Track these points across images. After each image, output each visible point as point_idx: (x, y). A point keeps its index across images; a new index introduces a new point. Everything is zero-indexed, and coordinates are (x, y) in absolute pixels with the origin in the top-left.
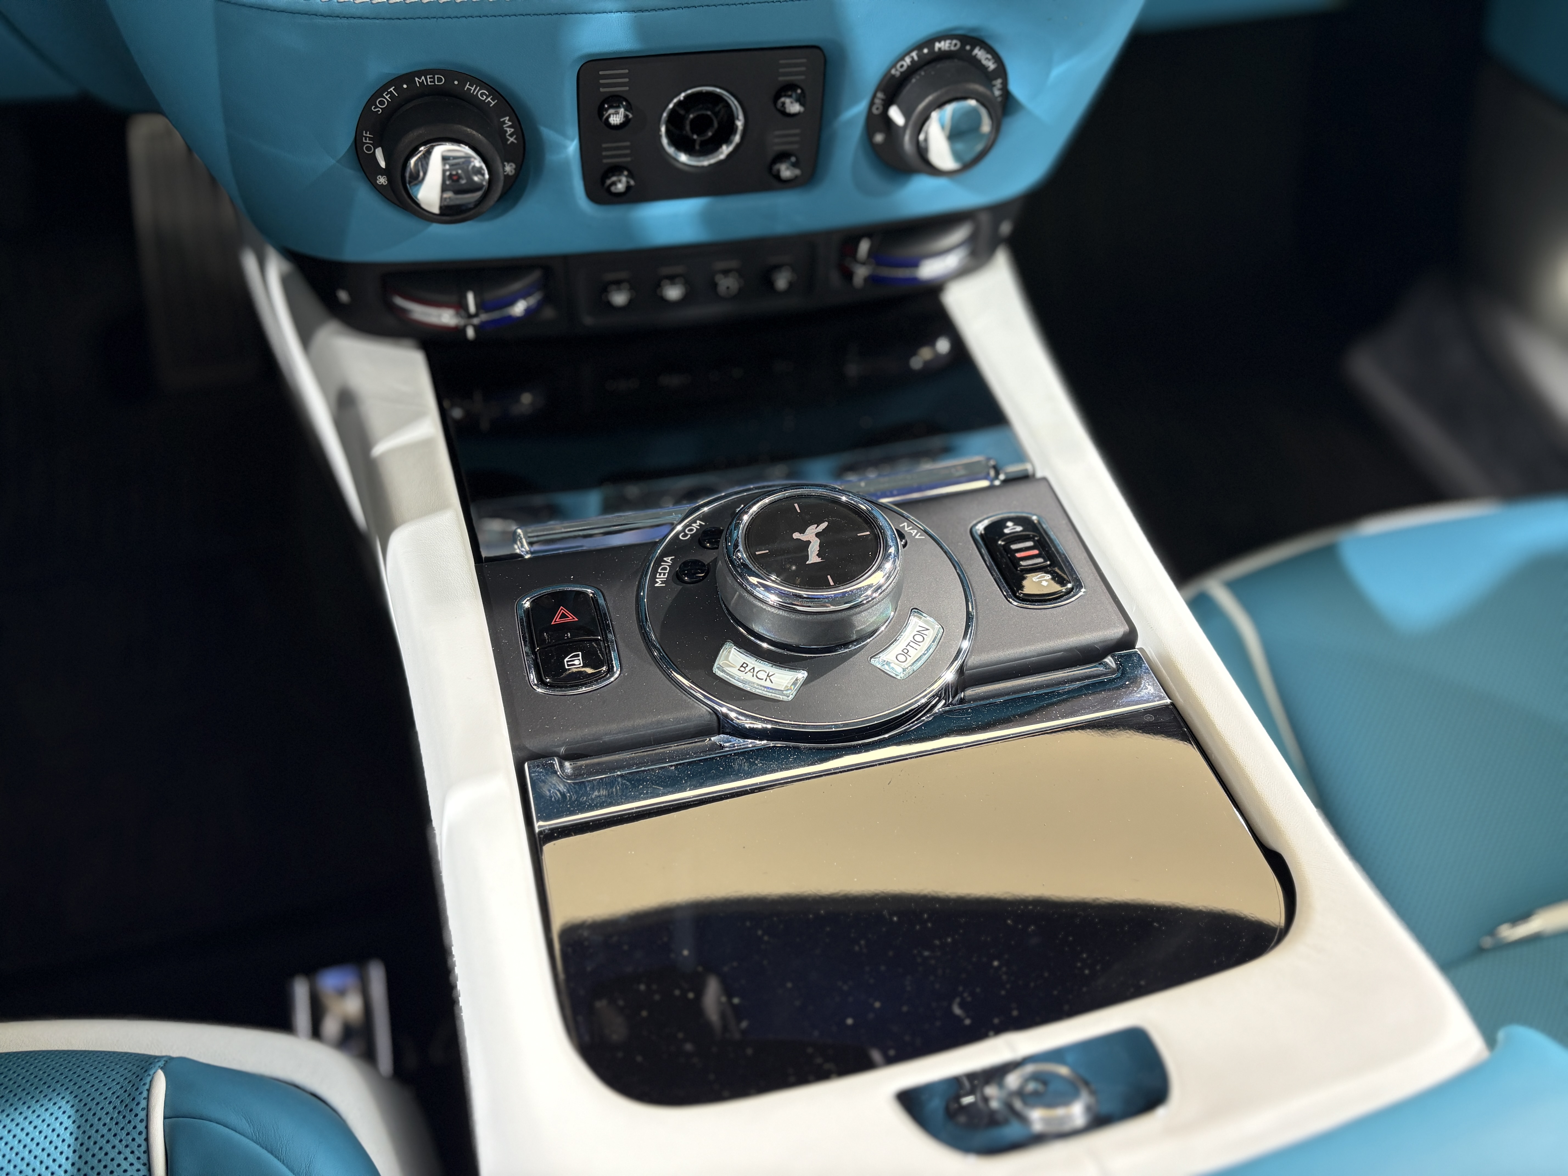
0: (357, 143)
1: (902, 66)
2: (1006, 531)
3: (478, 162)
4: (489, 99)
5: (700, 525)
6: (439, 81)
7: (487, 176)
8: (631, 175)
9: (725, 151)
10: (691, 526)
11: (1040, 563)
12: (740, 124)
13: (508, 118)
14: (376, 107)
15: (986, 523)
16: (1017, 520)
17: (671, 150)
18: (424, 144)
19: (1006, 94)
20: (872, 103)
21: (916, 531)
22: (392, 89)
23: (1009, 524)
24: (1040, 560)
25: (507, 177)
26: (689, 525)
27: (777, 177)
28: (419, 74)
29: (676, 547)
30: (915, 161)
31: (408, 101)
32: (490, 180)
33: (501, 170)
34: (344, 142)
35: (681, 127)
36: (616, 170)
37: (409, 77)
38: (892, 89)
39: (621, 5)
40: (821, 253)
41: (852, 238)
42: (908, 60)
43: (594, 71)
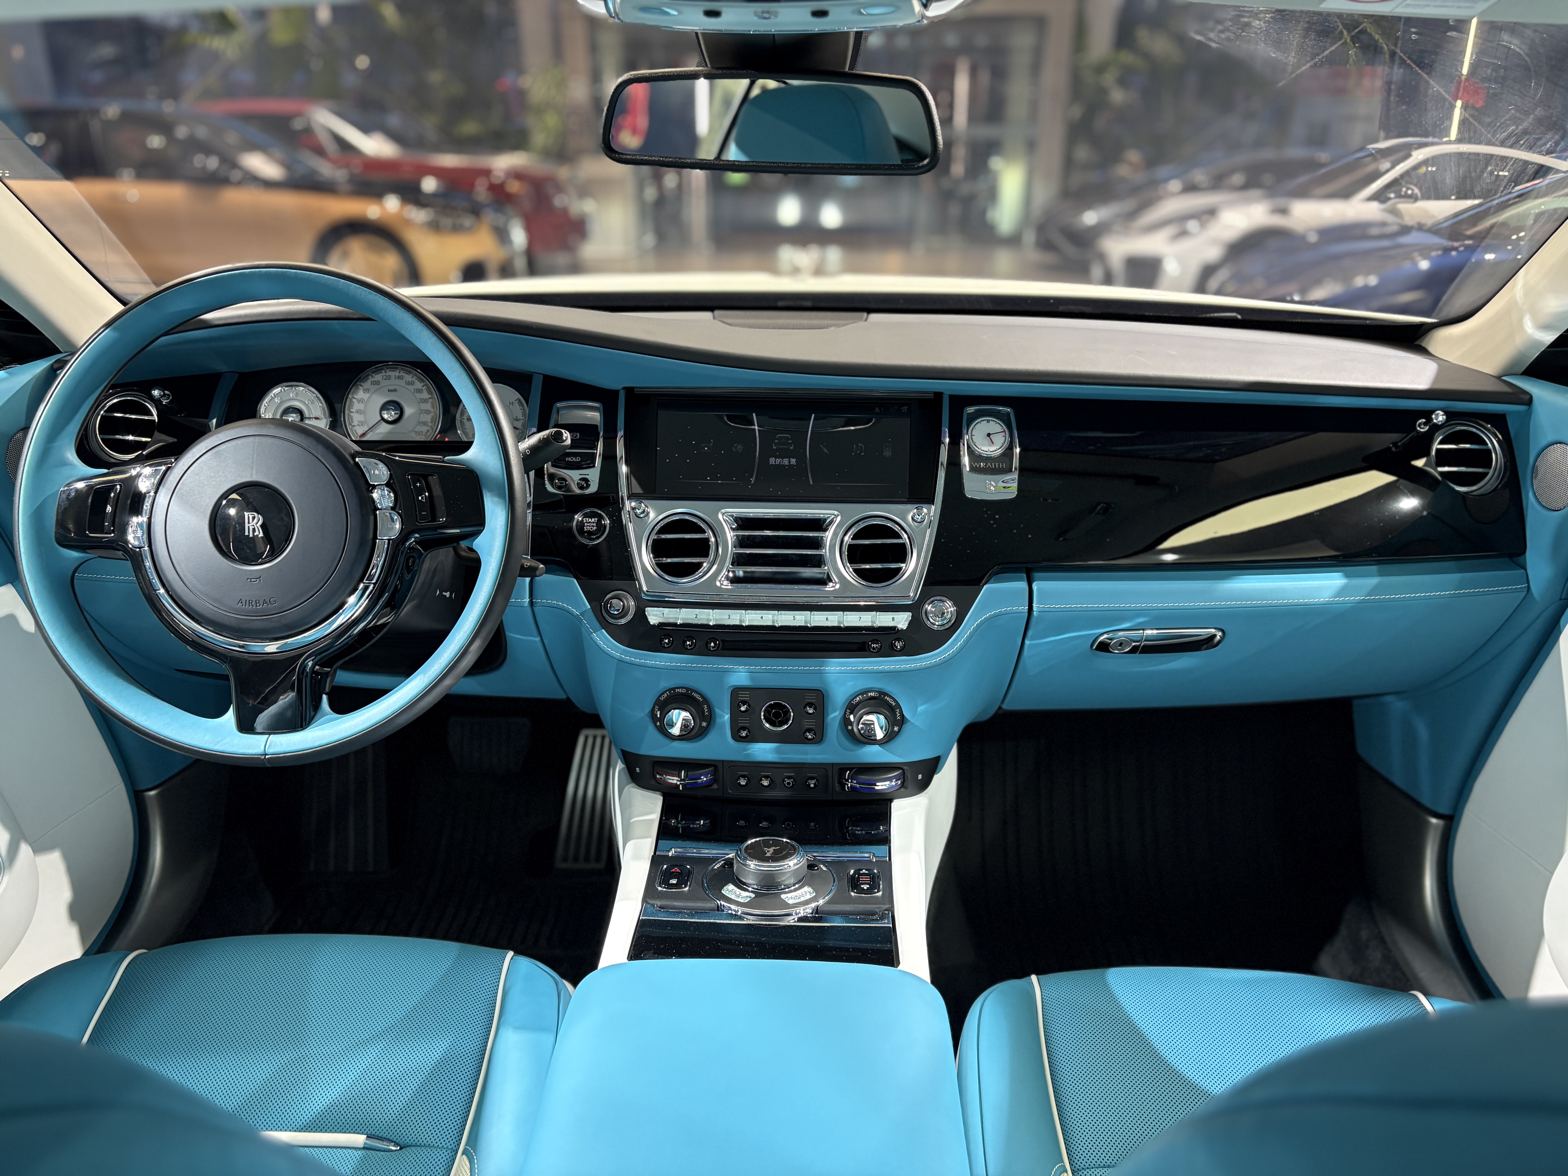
0: (653, 709)
3: (694, 719)
4: (699, 697)
6: (684, 691)
7: (696, 725)
8: (749, 731)
9: (786, 726)
12: (791, 717)
13: (703, 704)
14: (660, 696)
17: (764, 721)
19: (902, 716)
20: (843, 712)
21: (825, 868)
22: (668, 691)
25: (702, 726)
27: (807, 738)
28: (678, 688)
30: (864, 737)
31: (672, 697)
32: (697, 727)
33: (700, 723)
34: (648, 708)
35: (769, 714)
36: (743, 728)
37: (674, 689)
38: (852, 708)
39: (746, 670)
40: (830, 773)
41: (842, 768)
42: (858, 698)
43: (736, 692)
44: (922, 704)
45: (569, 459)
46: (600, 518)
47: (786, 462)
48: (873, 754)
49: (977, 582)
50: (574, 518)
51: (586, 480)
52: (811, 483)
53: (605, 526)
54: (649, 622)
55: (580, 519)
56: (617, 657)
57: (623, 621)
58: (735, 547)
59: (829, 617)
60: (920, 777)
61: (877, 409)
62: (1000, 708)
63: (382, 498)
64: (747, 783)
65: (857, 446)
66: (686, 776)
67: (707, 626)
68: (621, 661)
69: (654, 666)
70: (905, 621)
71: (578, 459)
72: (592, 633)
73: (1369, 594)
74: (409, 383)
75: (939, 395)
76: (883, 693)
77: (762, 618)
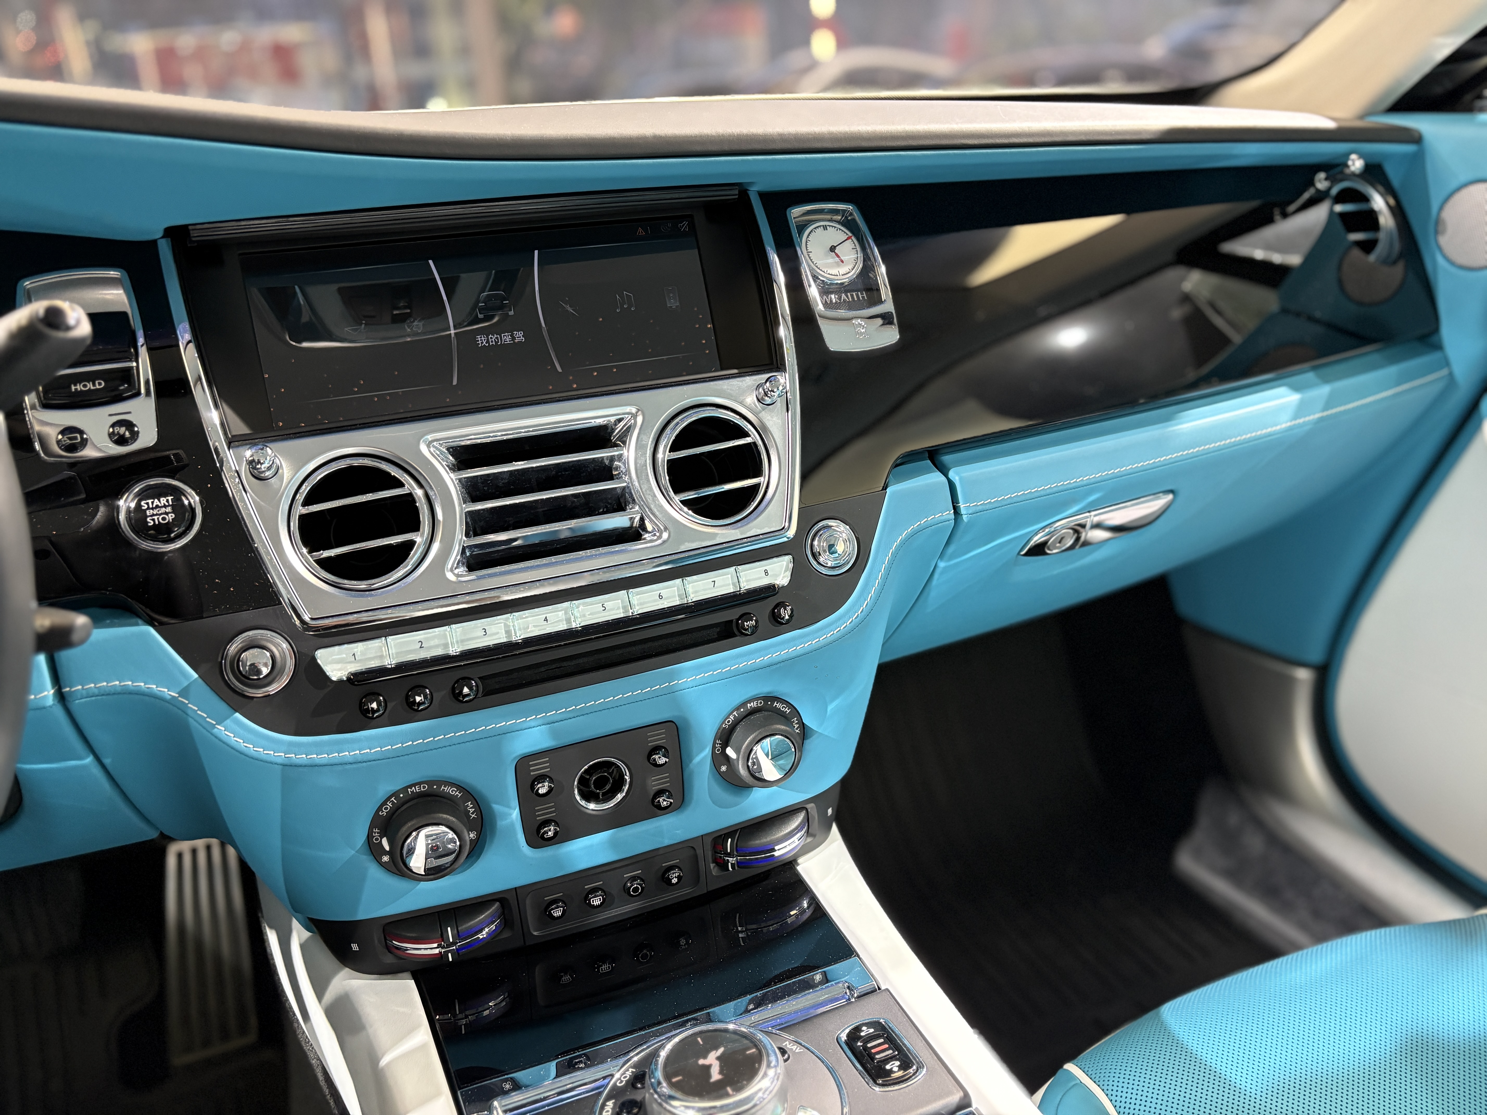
0: (369, 837)
1: (729, 722)
2: (862, 1034)
3: (451, 835)
4: (457, 793)
5: (632, 1072)
6: (424, 788)
7: (458, 843)
8: (557, 824)
9: (620, 796)
10: (625, 1074)
11: (890, 1054)
12: (627, 778)
13: (470, 803)
14: (383, 812)
15: (847, 1031)
16: (869, 1025)
18: (415, 830)
19: (803, 726)
20: (714, 747)
21: (796, 1047)
22: (393, 799)
23: (864, 1028)
24: (891, 1051)
25: (471, 840)
26: (624, 1073)
28: (410, 786)
29: (615, 1094)
30: (748, 779)
31: (403, 804)
32: (460, 846)
33: (467, 838)
34: (361, 838)
35: (588, 786)
36: (546, 823)
37: (405, 790)
38: (725, 737)
39: (540, 722)
40: (700, 852)
41: (720, 838)
42: (732, 717)
43: (526, 763)
44: (832, 701)
45: (79, 387)
46: (177, 493)
47: (507, 338)
48: (762, 801)
50: (118, 507)
51: (129, 425)
52: (560, 370)
53: (193, 510)
54: (327, 678)
55: (133, 505)
56: (279, 761)
57: (274, 688)
58: (465, 502)
59: (664, 593)
60: (830, 811)
61: (640, 230)
64: (564, 912)
65: (621, 296)
66: (458, 936)
67: (446, 659)
68: (288, 766)
69: (360, 759)
70: (785, 571)
71: (100, 384)
72: (213, 726)
73: (1325, 409)
75: (740, 186)
76: (769, 699)
77: (546, 620)
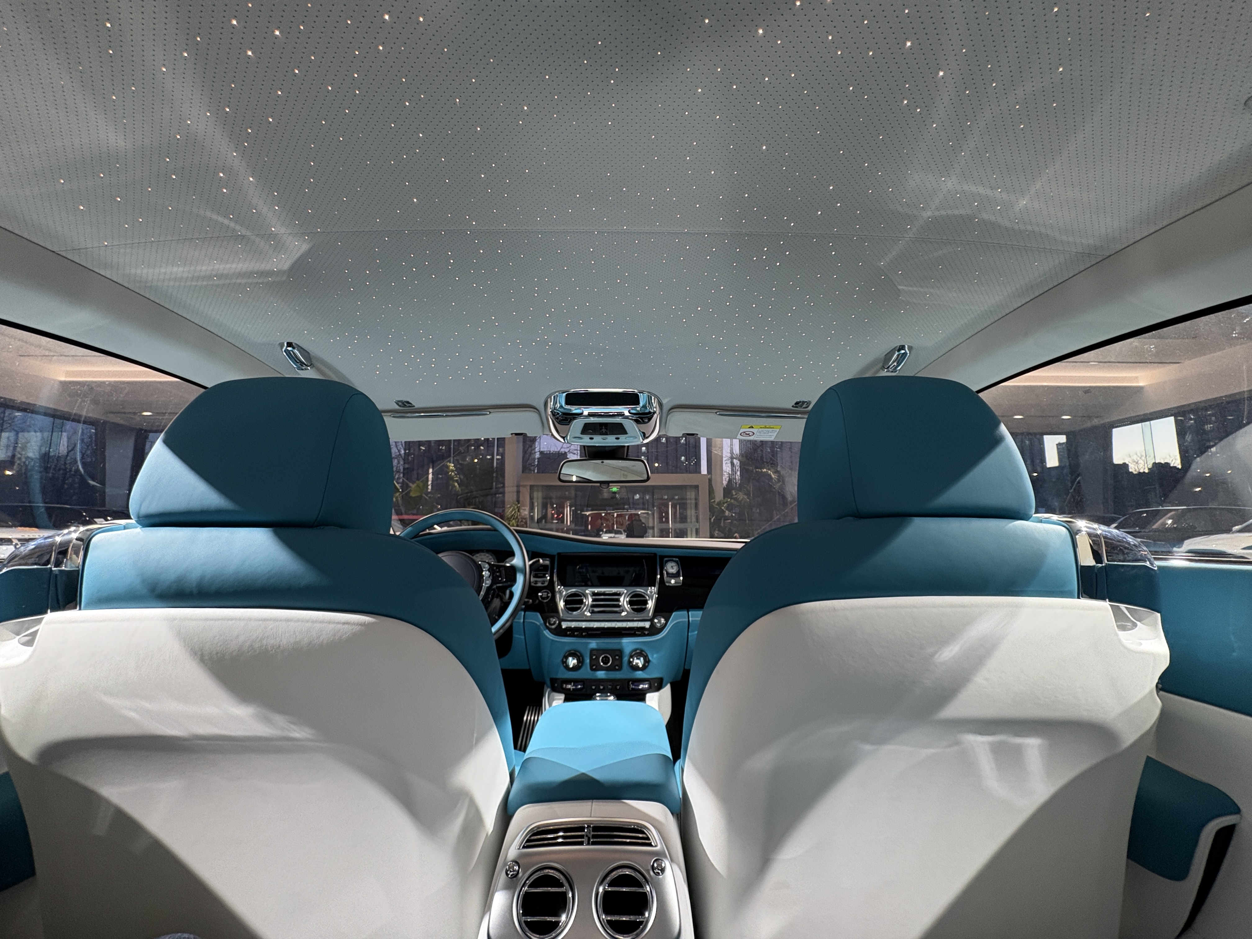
0: (563, 658)
6: (574, 651)
9: (609, 664)
12: (611, 660)
19: (649, 659)
20: (629, 658)
27: (616, 669)
38: (631, 656)
39: (595, 644)
41: (629, 680)
42: (633, 653)
43: (592, 651)
44: (656, 654)
45: (539, 575)
46: (548, 593)
48: (639, 674)
49: (671, 612)
50: (539, 594)
51: (544, 581)
53: (549, 596)
54: (562, 627)
55: (541, 594)
57: (554, 627)
58: (592, 602)
59: (622, 624)
60: (656, 685)
62: (684, 669)
63: (486, 573)
66: (574, 683)
67: (582, 628)
68: (552, 640)
69: (564, 642)
70: (648, 625)
71: (542, 575)
72: (543, 631)
74: (487, 557)
75: (655, 554)
76: (642, 651)
